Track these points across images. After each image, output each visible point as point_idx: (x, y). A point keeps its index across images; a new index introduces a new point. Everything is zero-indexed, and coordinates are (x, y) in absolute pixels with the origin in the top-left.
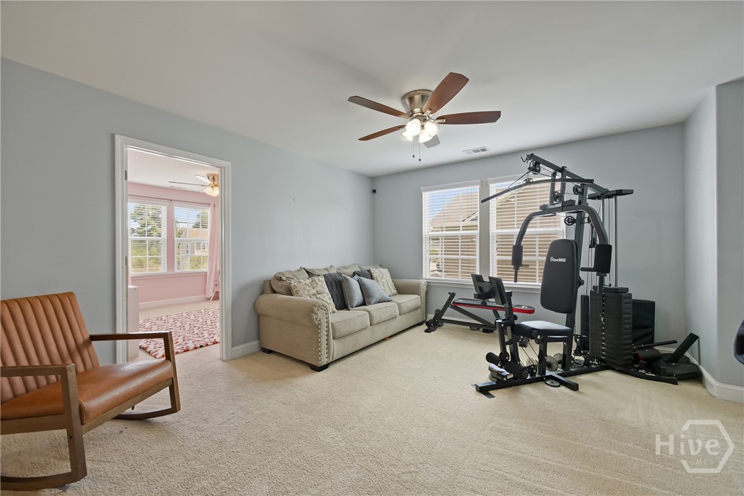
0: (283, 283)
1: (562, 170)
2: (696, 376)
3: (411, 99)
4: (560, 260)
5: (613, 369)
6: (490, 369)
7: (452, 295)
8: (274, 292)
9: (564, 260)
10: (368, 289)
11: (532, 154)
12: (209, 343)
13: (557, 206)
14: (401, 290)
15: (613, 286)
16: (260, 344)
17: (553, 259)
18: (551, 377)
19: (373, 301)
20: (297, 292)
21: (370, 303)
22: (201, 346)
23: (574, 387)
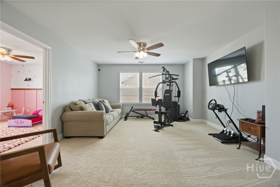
0: (78, 106)
1: (168, 72)
2: (188, 119)
3: (140, 45)
4: (168, 95)
5: (175, 121)
6: (154, 125)
7: (132, 107)
8: (72, 110)
9: (169, 95)
10: (107, 107)
11: (164, 67)
12: (23, 142)
13: (167, 81)
14: (113, 107)
15: (175, 101)
16: (63, 135)
17: (166, 95)
18: (167, 125)
19: (110, 111)
20: (86, 109)
21: (108, 112)
22: (19, 145)
23: (172, 126)
